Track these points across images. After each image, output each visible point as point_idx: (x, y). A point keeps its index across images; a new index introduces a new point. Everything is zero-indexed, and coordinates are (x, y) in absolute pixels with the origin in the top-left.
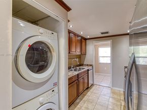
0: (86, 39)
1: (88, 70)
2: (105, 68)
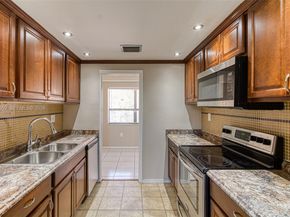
0: (79, 62)
1: (87, 148)
2: (121, 135)
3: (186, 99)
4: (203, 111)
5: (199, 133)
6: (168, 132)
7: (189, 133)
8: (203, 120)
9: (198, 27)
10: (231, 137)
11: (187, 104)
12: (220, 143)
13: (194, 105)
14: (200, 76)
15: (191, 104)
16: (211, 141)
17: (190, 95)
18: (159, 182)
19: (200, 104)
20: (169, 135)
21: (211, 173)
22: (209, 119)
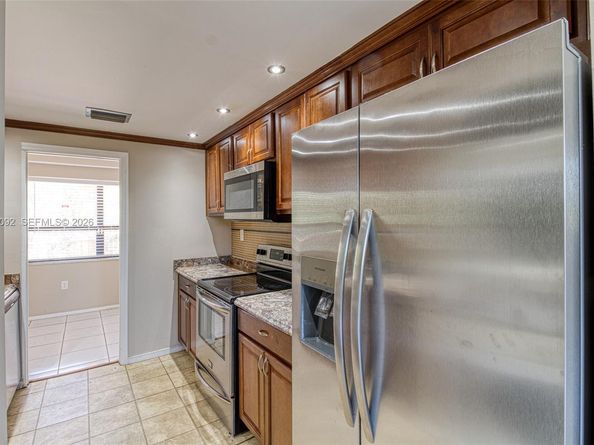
3: (208, 207)
4: (233, 227)
5: (228, 261)
6: (178, 264)
7: (214, 262)
8: (233, 241)
9: (223, 111)
10: (266, 259)
11: (210, 215)
12: (254, 271)
13: (220, 217)
14: (227, 176)
15: (215, 217)
16: (244, 269)
17: (214, 202)
18: (161, 354)
19: (228, 216)
20: (180, 270)
21: (240, 302)
22: (242, 239)
